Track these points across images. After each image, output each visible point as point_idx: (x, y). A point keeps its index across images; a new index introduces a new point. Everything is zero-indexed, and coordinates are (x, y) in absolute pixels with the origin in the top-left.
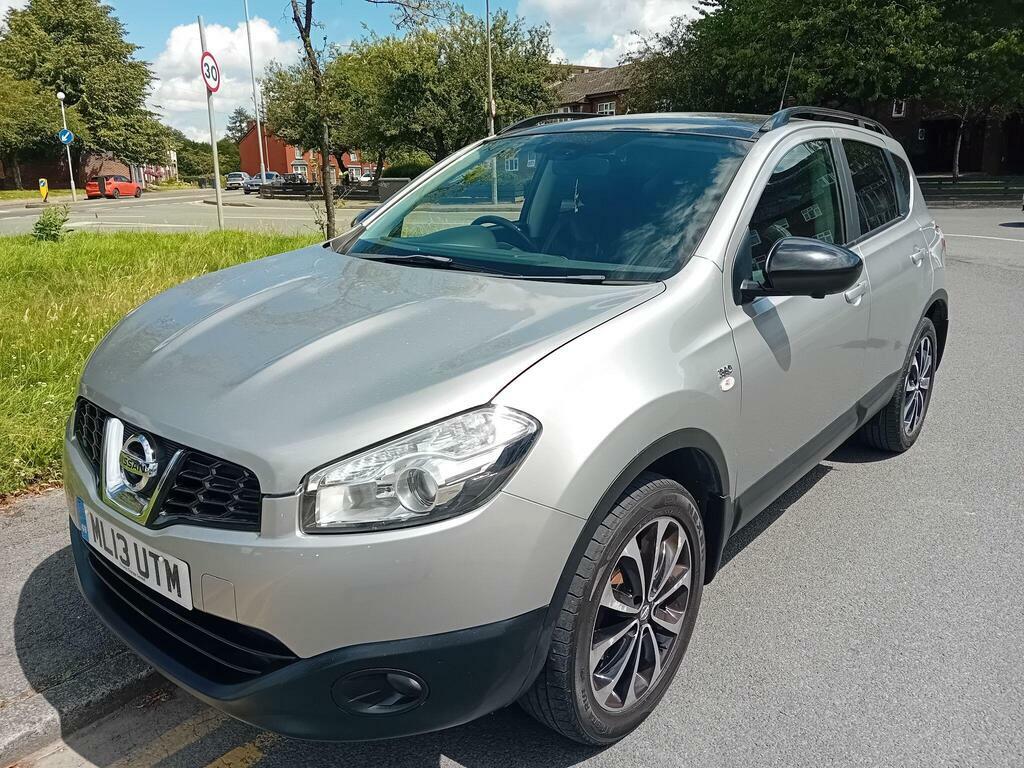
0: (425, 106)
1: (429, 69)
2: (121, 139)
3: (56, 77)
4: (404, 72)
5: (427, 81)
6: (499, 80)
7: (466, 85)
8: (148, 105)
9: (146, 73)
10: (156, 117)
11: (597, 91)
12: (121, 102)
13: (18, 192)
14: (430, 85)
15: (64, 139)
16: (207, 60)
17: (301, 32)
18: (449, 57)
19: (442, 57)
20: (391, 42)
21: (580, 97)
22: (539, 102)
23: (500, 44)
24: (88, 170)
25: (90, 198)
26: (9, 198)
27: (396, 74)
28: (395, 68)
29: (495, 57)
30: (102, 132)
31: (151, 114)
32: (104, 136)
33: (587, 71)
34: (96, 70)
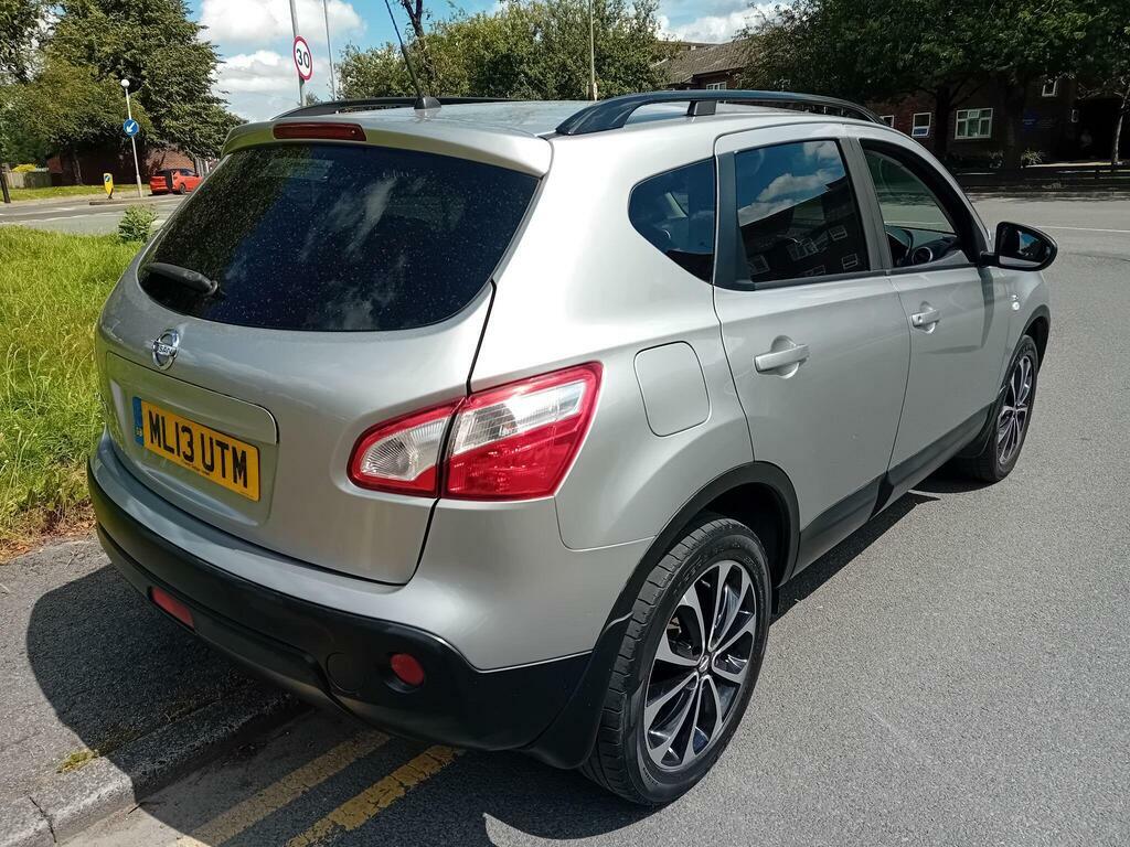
0: (519, 90)
1: (523, 49)
2: (187, 129)
3: (116, 62)
4: (497, 52)
5: (521, 62)
6: (601, 59)
7: (564, 67)
8: (214, 91)
9: (211, 56)
10: (223, 105)
11: (705, 70)
12: (186, 89)
13: (78, 187)
14: (525, 67)
15: (129, 130)
16: (300, 45)
17: (412, 18)
18: (546, 36)
19: (538, 35)
20: (482, 19)
21: (687, 77)
22: (645, 84)
23: (602, 20)
24: (149, 163)
25: (156, 193)
26: (69, 194)
27: (488, 56)
28: (487, 49)
29: (596, 33)
30: (167, 122)
31: (218, 101)
32: (170, 127)
33: (693, 48)
34: (157, 54)
